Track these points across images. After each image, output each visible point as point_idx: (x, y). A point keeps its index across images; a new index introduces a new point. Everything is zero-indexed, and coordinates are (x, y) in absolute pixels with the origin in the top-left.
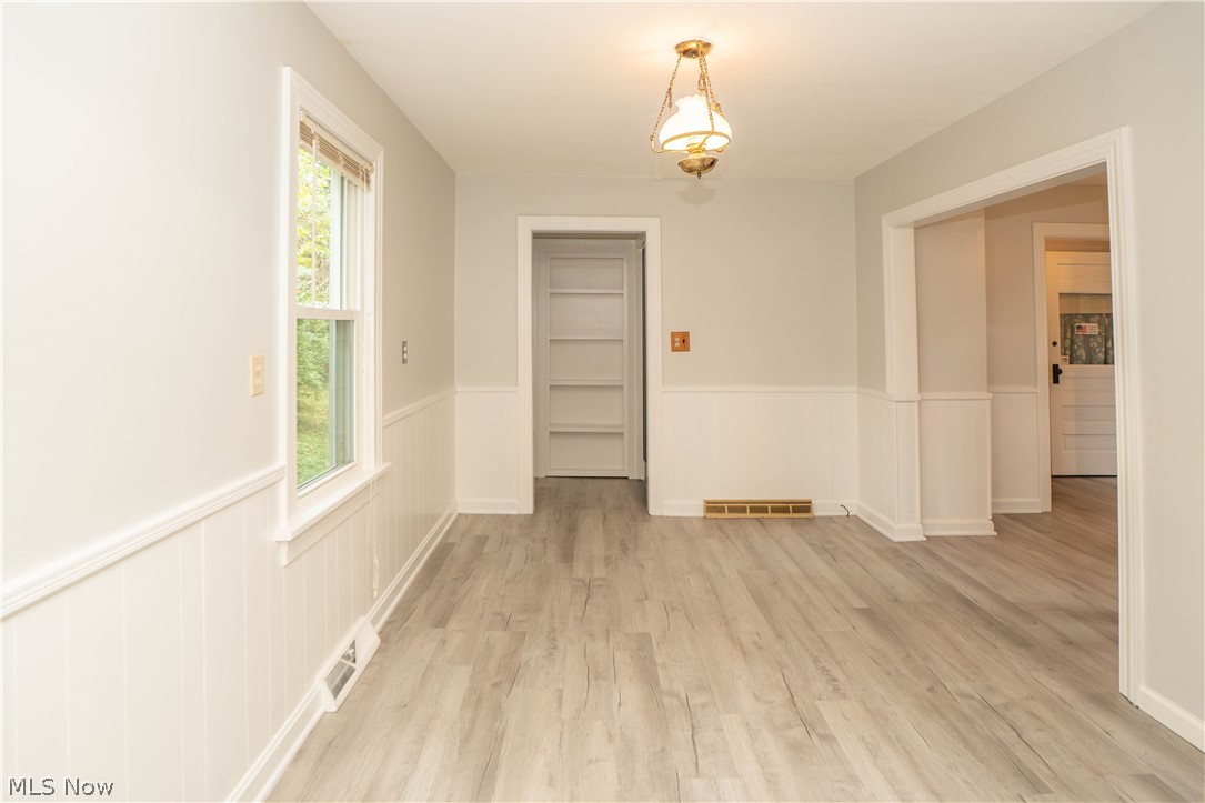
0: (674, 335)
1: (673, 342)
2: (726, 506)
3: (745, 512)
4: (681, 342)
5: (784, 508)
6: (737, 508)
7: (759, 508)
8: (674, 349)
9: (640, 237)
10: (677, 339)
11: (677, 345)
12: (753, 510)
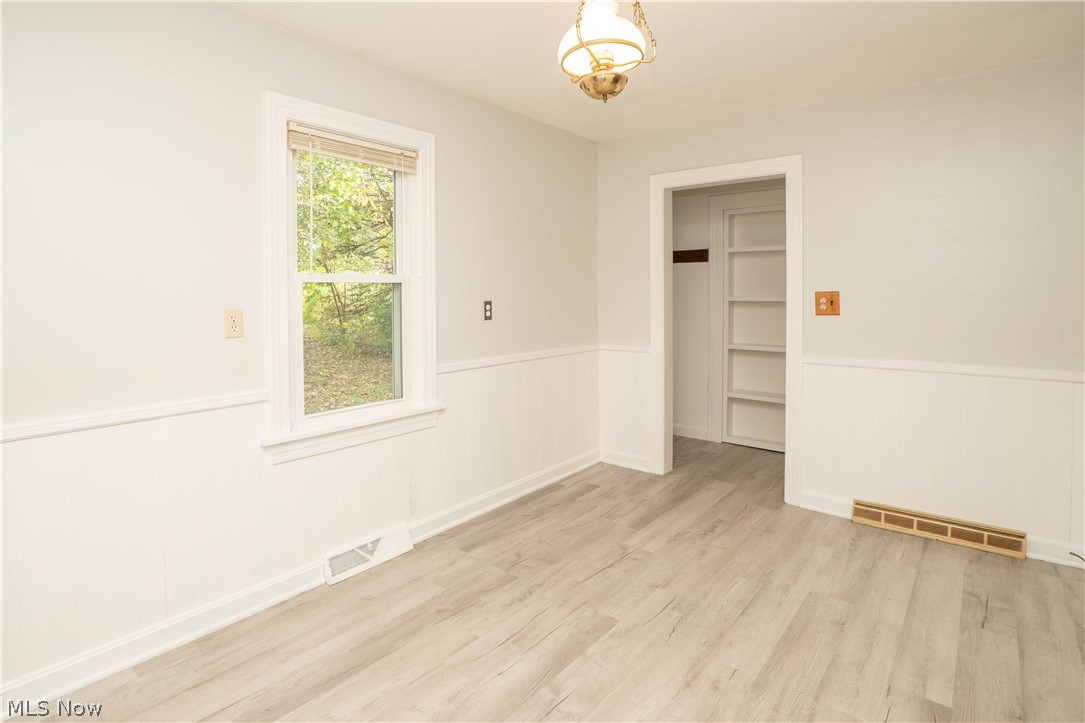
0: (819, 295)
1: (818, 304)
2: (883, 512)
3: (911, 527)
4: (829, 303)
5: (975, 534)
6: (900, 519)
7: (933, 526)
8: (819, 312)
9: (778, 183)
10: (823, 300)
11: (823, 307)
12: (922, 526)
